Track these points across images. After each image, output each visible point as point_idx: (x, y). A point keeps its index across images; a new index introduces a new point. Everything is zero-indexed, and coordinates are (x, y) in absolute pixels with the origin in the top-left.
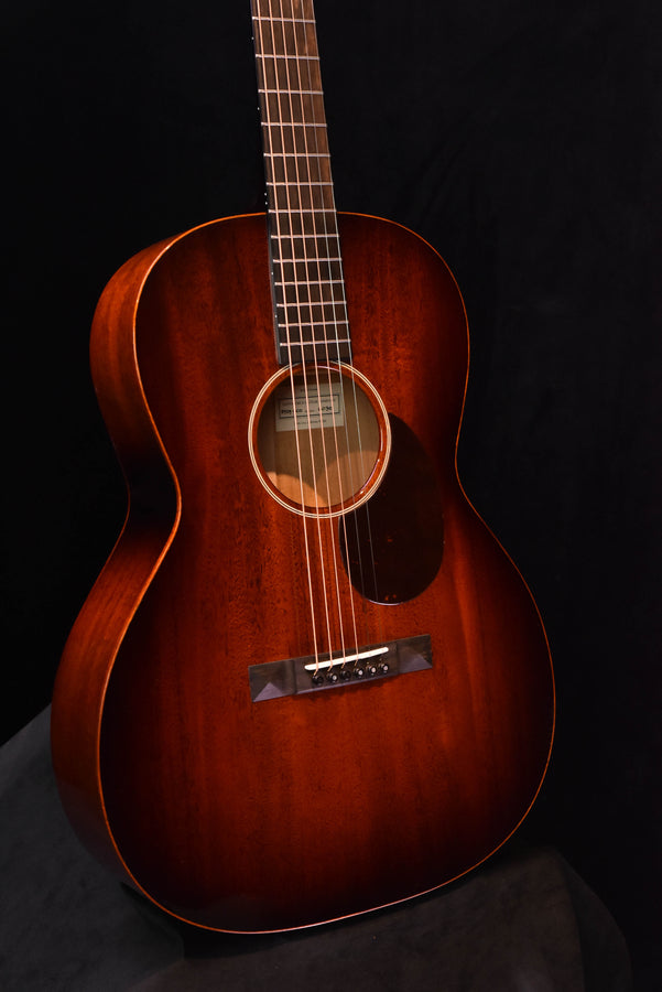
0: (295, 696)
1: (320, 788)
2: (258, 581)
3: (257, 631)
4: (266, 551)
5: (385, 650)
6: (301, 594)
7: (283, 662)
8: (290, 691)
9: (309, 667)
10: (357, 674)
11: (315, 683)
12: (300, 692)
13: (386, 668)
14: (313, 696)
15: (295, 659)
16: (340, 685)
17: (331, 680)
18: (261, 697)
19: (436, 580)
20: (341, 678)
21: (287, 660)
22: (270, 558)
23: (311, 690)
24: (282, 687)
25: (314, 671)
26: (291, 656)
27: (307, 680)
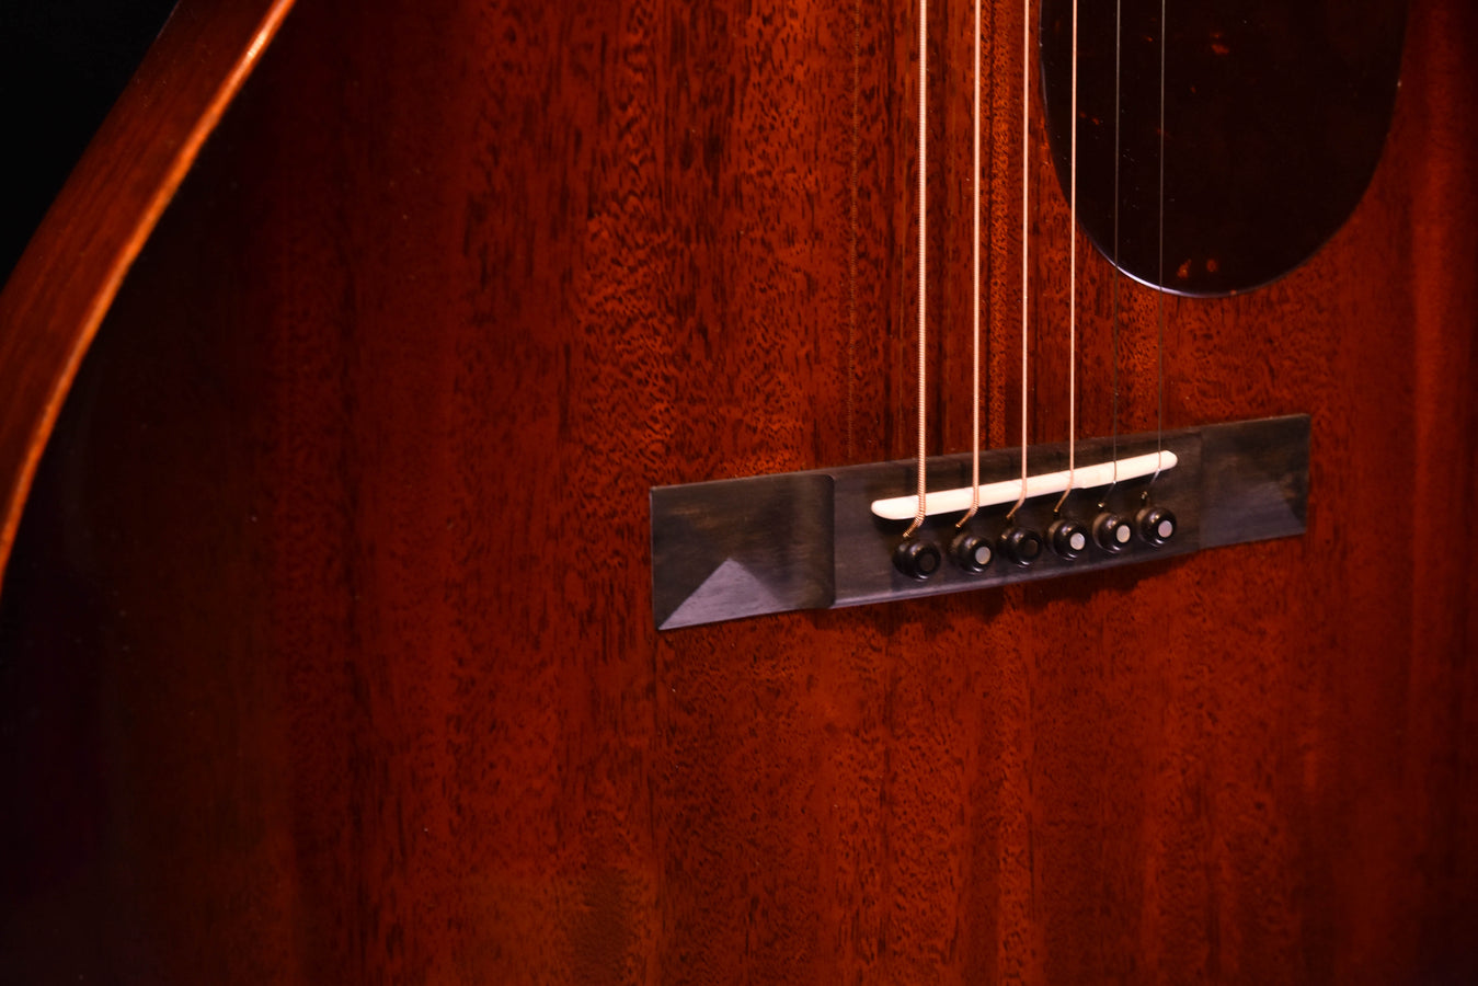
0: (820, 615)
1: (882, 945)
2: (715, 147)
3: (697, 353)
4: (754, 22)
5: (1166, 460)
6: (881, 224)
7: (788, 480)
8: (802, 595)
9: (891, 508)
10: (1063, 544)
11: (907, 569)
12: (846, 601)
13: (1165, 529)
14: (887, 618)
15: (832, 471)
16: (994, 581)
17: (966, 562)
18: (690, 613)
19: (1355, 220)
20: (1005, 555)
21: (804, 474)
22: (767, 55)
23: (888, 595)
24: (777, 575)
25: (906, 523)
26: (819, 458)
27: (874, 557)
